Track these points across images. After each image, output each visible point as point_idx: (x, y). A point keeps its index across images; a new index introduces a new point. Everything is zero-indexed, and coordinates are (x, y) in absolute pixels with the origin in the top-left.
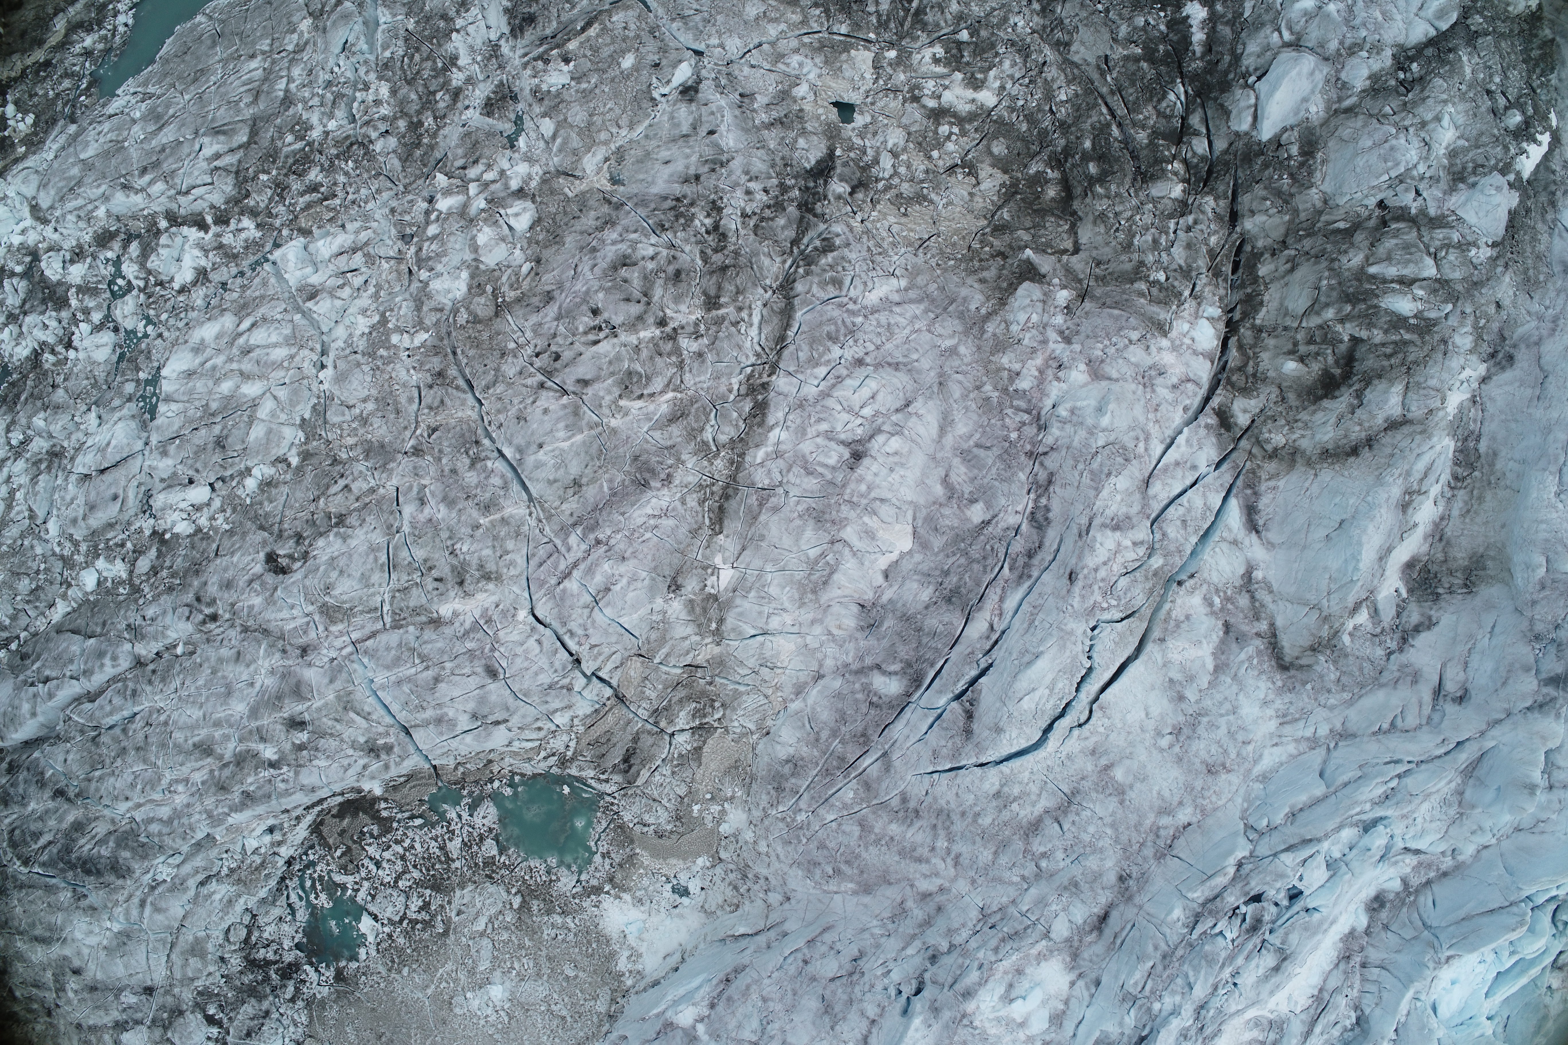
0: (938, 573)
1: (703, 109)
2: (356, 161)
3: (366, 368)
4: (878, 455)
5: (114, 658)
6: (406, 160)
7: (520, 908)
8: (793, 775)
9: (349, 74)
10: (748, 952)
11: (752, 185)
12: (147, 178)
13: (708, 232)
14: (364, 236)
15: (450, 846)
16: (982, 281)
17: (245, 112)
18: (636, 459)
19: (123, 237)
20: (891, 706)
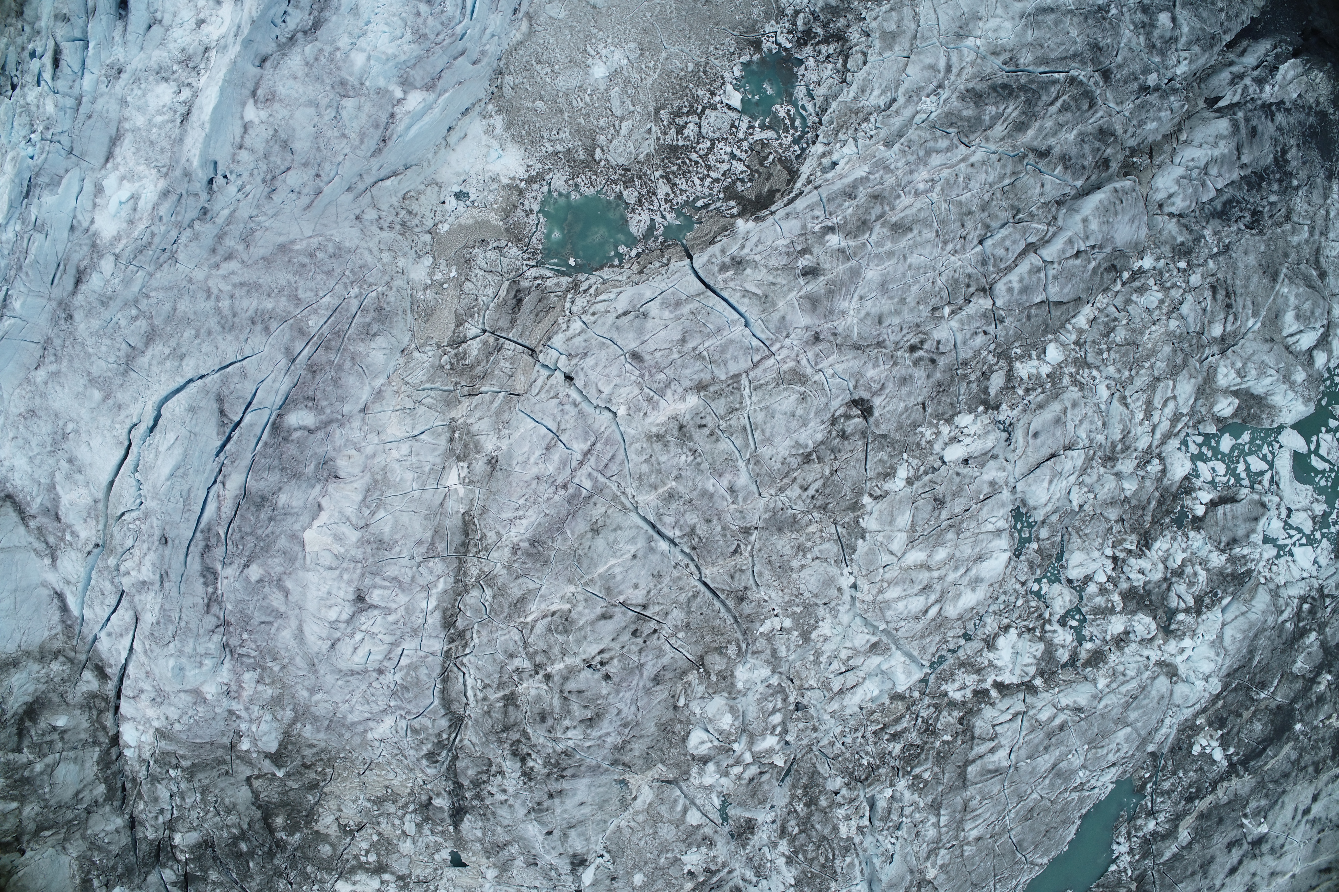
0: (279, 518)
1: (562, 851)
2: (861, 765)
3: (807, 594)
4: (343, 602)
5: (1010, 290)
6: (814, 773)
7: (594, 149)
8: (369, 325)
9: (881, 838)
10: (375, 168)
11: (503, 797)
12: (1057, 722)
13: (529, 755)
14: (835, 705)
15: (668, 189)
16: (312, 746)
17: (974, 792)
18: (546, 563)
19: (1078, 664)
20: (295, 402)
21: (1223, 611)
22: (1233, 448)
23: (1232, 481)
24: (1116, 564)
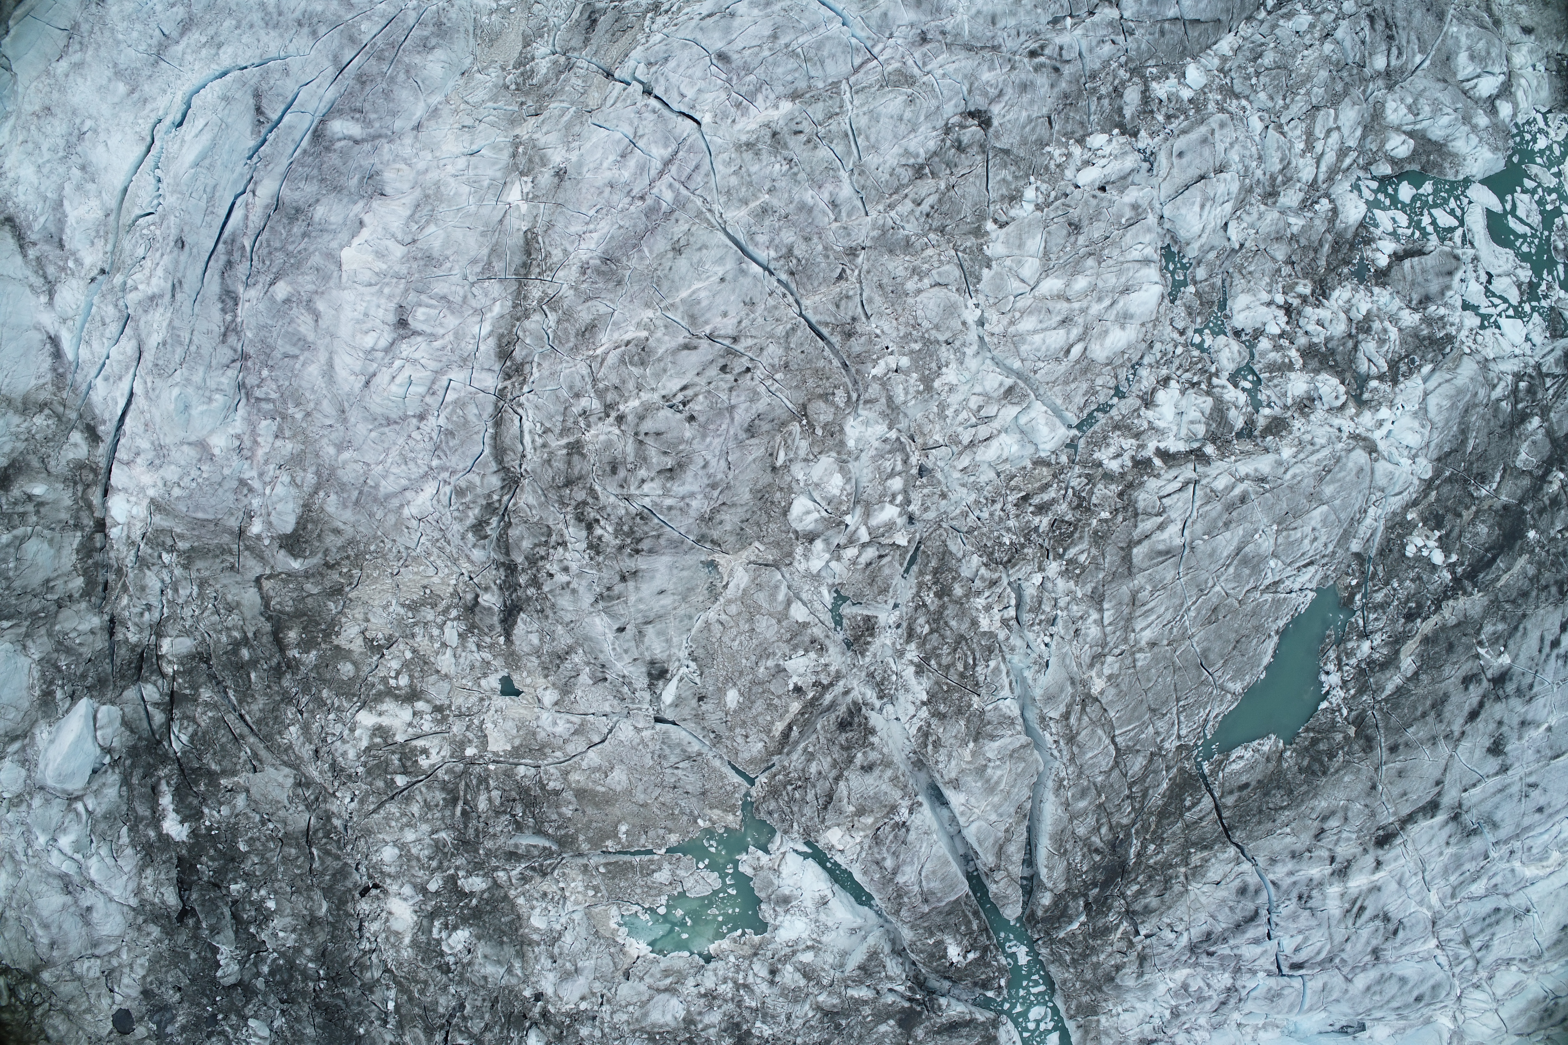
0: (313, 234)
1: (636, 656)
2: (1001, 544)
4: (381, 326)
6: (944, 553)
8: (427, 38)
9: (1031, 636)
11: (564, 579)
12: (1237, 491)
13: (597, 521)
14: (965, 461)
16: (337, 532)
17: (1143, 581)
18: (619, 283)
19: (1256, 433)
20: (341, 112)
21: (1425, 380)
22: (1414, 199)
23: (1417, 234)
24: (1290, 317)
